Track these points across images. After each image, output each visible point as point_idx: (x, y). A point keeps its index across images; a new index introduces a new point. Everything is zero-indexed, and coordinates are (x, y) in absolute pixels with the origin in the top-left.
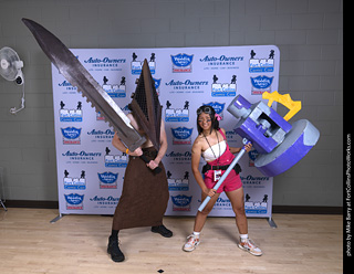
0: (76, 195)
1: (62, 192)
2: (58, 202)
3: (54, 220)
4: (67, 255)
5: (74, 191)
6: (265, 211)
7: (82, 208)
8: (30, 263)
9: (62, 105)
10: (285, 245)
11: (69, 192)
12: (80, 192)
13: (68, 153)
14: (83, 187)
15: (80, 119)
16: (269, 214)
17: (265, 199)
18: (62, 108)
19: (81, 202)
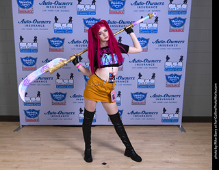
0: (33, 110)
1: (22, 108)
2: (19, 117)
3: (17, 130)
4: (31, 154)
5: (32, 108)
6: (177, 120)
7: (38, 121)
8: (4, 161)
9: (21, 39)
10: (192, 144)
11: (27, 108)
14: (39, 104)
15: (36, 50)
16: (180, 123)
17: (177, 111)
18: (21, 41)
19: (37, 115)
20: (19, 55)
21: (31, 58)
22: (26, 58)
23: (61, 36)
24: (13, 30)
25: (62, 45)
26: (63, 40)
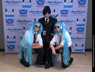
1: (6, 44)
3: (4, 55)
5: (11, 44)
6: (82, 50)
9: (6, 10)
11: (9, 44)
12: (13, 44)
13: (9, 29)
15: (13, 16)
16: (84, 51)
17: (83, 46)
18: (6, 11)
19: (14, 48)
20: (5, 18)
21: (11, 20)
22: (8, 20)
23: (26, 9)
24: (2, 6)
25: (26, 13)
26: (27, 11)
